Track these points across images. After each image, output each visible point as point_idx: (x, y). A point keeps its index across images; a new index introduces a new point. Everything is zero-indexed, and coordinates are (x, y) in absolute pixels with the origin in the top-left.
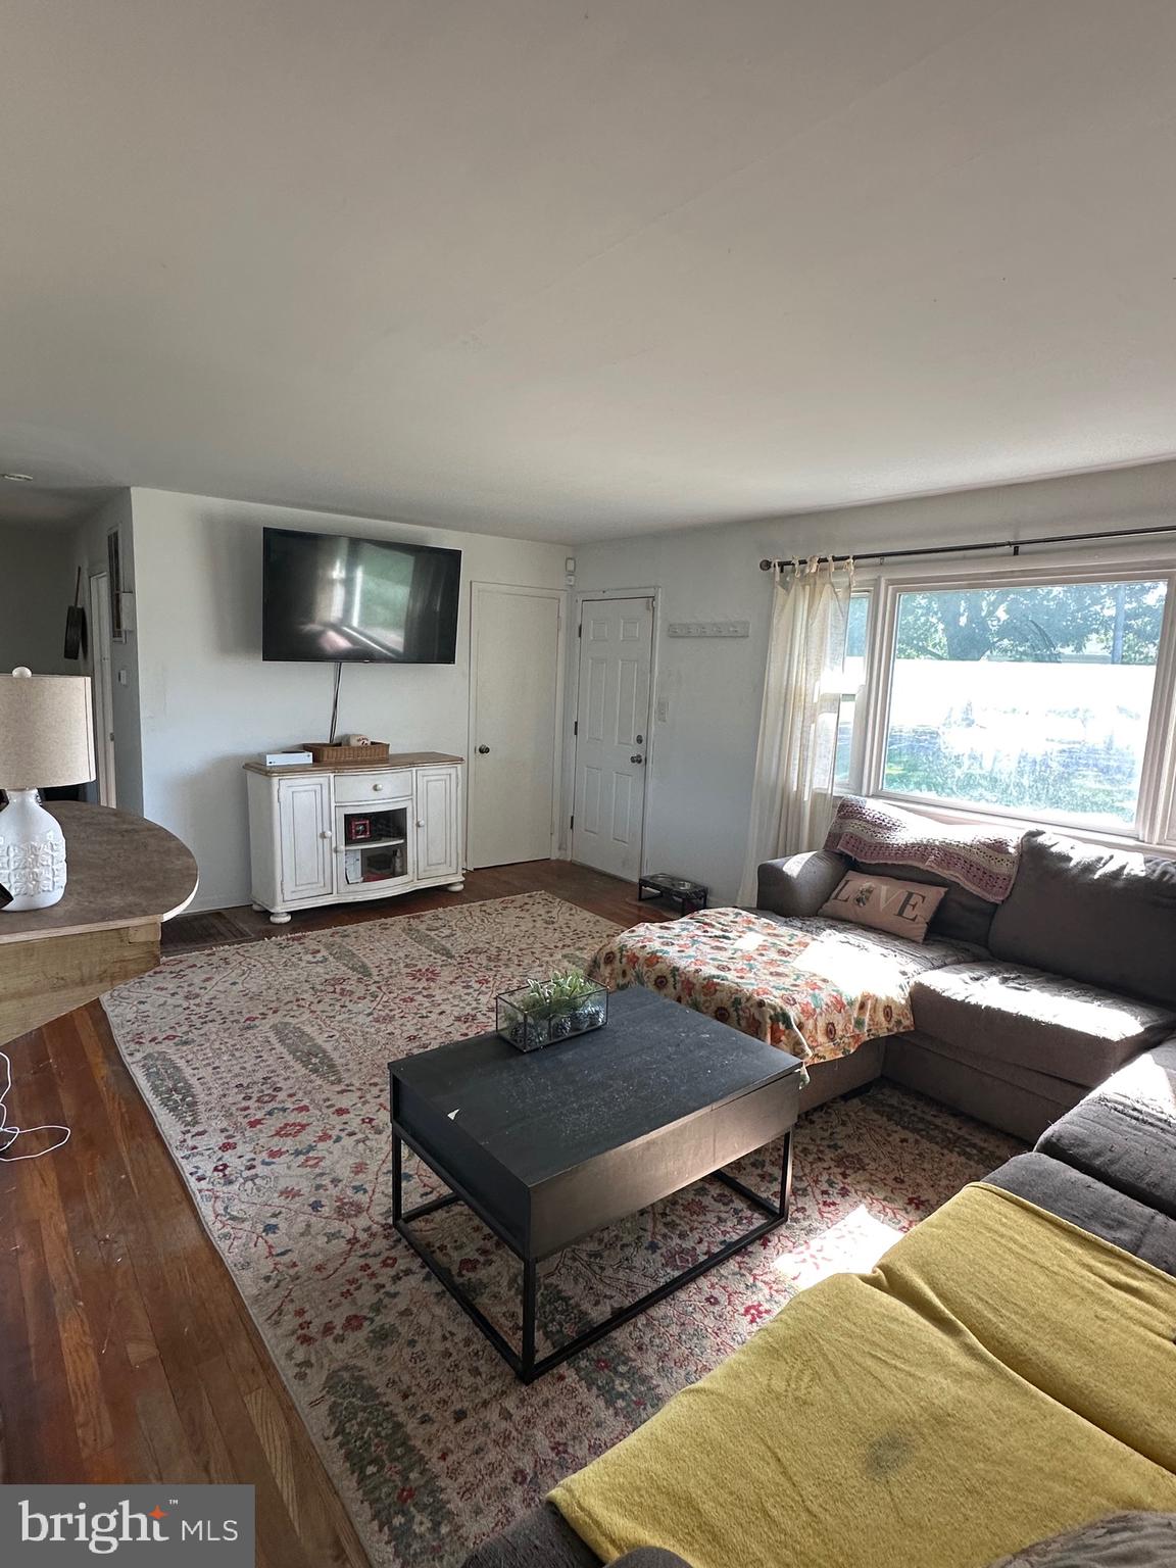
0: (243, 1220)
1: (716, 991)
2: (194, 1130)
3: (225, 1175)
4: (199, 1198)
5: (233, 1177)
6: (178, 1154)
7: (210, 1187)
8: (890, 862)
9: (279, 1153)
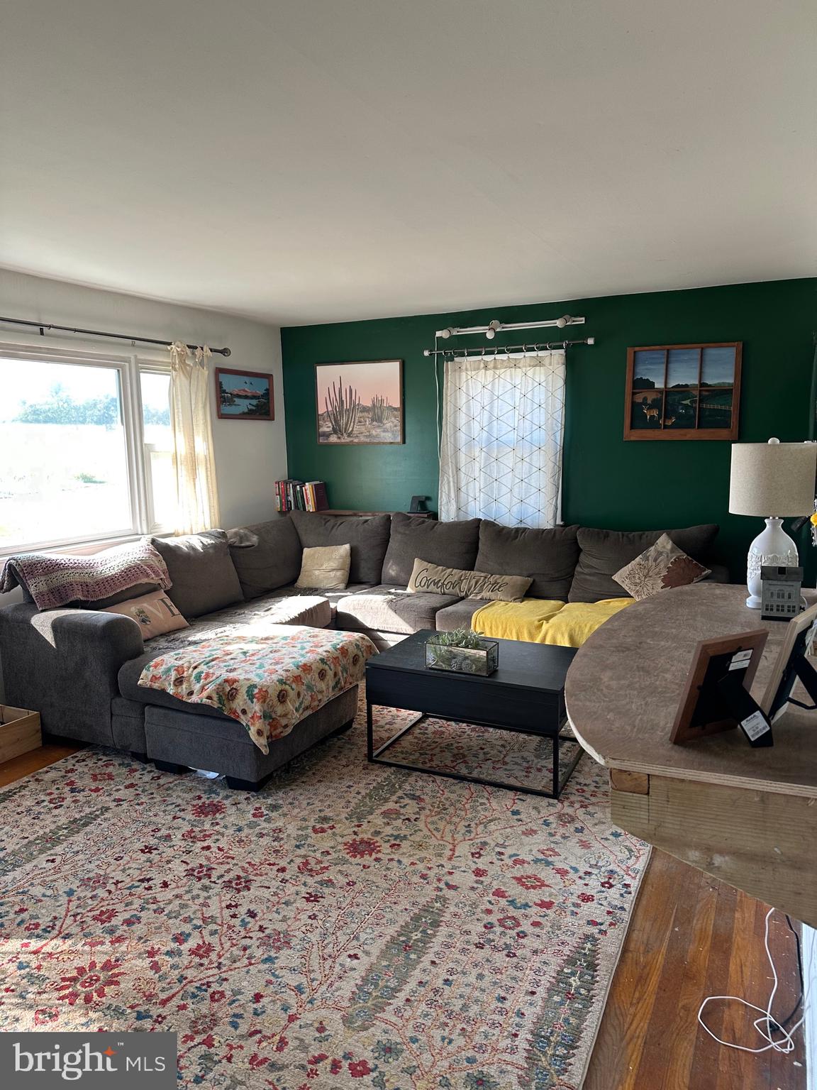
0: (626, 847)
2: (595, 930)
3: (610, 878)
4: (638, 875)
5: (606, 874)
6: (626, 916)
7: (625, 877)
9: (559, 871)
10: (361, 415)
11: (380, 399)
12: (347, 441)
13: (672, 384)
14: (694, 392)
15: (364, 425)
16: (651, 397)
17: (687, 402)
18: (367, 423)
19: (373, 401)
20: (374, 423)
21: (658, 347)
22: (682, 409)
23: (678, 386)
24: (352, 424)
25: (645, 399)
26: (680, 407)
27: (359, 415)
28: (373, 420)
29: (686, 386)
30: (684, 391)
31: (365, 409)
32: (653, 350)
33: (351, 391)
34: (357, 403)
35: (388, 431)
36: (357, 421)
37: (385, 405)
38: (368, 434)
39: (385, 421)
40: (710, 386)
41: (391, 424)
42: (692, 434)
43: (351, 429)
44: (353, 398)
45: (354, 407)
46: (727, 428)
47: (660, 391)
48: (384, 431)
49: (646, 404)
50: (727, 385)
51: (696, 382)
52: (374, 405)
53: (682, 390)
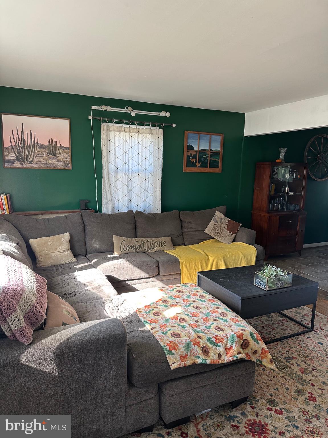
10: (39, 150)
11: (54, 141)
12: (29, 166)
13: (200, 149)
14: (208, 153)
15: (42, 156)
16: (193, 153)
17: (205, 157)
18: (45, 155)
19: (49, 142)
20: (50, 156)
21: (196, 132)
22: (204, 159)
23: (202, 150)
24: (32, 155)
25: (191, 154)
26: (203, 159)
27: (38, 150)
28: (49, 154)
29: (205, 150)
30: (204, 152)
31: (42, 147)
32: (195, 133)
33: (31, 134)
34: (36, 142)
35: (60, 161)
36: (36, 154)
37: (58, 145)
38: (45, 162)
39: (58, 155)
40: (213, 151)
41: (62, 157)
42: (207, 170)
43: (31, 159)
44: (33, 138)
45: (34, 144)
46: (217, 168)
47: (196, 151)
48: (58, 161)
49: (191, 157)
50: (218, 151)
51: (208, 149)
52: (49, 144)
53: (203, 152)
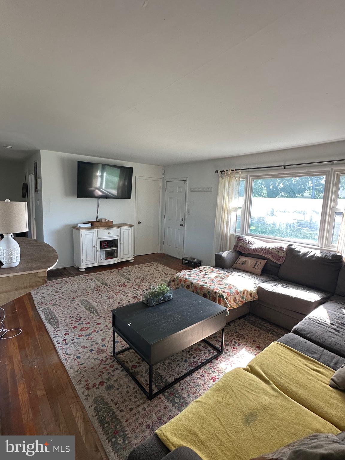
0: (71, 355)
1: (203, 289)
2: (57, 330)
3: (66, 342)
4: (58, 349)
5: (68, 343)
6: (52, 337)
7: (61, 345)
8: (251, 253)
9: (81, 336)
